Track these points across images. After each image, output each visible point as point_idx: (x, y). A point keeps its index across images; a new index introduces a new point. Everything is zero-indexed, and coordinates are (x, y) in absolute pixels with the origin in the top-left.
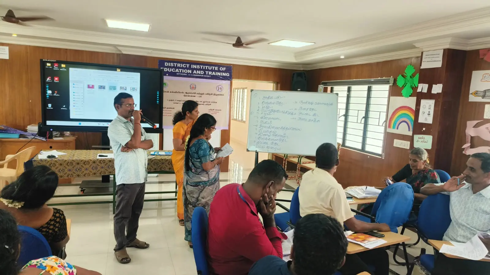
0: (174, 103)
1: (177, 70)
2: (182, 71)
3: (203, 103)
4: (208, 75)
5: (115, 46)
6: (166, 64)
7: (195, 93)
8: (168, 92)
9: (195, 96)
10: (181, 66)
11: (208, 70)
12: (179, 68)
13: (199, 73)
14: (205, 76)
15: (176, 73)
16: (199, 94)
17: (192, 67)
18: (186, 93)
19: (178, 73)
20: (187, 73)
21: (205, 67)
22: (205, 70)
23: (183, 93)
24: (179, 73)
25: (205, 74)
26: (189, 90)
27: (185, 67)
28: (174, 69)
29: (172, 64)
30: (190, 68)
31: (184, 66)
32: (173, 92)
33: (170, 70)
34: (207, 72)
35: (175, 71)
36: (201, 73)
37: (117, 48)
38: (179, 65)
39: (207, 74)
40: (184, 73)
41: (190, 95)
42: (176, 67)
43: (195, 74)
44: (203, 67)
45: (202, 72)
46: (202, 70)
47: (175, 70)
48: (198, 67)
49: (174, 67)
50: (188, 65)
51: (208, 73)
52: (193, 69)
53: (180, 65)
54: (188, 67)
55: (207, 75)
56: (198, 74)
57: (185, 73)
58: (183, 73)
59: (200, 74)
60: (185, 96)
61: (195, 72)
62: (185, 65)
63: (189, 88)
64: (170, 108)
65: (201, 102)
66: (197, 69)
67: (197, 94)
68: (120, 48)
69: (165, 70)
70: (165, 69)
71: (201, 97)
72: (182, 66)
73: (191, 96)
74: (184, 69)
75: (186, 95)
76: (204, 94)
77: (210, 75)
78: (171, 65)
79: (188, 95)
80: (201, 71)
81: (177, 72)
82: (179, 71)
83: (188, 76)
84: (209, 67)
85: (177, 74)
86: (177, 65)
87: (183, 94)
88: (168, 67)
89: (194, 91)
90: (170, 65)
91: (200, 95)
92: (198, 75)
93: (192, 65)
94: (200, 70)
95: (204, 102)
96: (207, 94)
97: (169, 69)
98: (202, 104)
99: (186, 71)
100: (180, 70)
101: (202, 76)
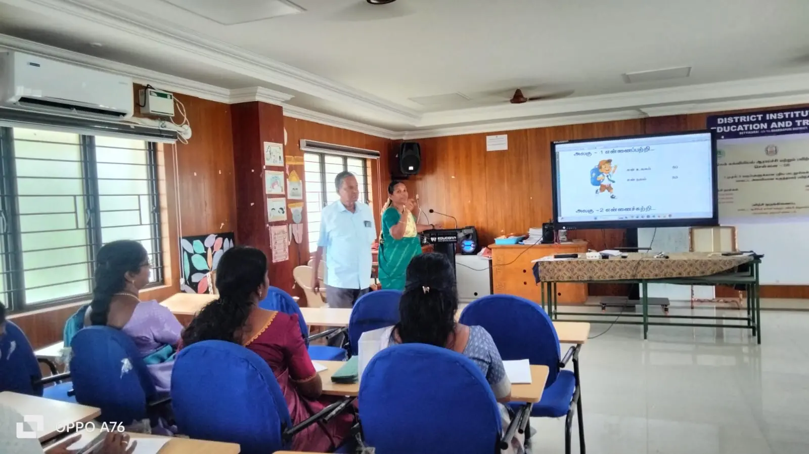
0: (737, 181)
1: (740, 128)
2: (748, 127)
3: (793, 176)
4: (801, 125)
5: (637, 108)
6: (720, 121)
7: (776, 161)
8: (726, 164)
9: (776, 166)
10: (746, 119)
11: (801, 118)
12: (743, 123)
13: (783, 126)
14: (794, 129)
15: (737, 132)
16: (785, 160)
17: (768, 118)
18: (760, 162)
19: (743, 131)
20: (760, 130)
21: (795, 115)
22: (793, 120)
23: (752, 162)
24: (745, 131)
25: (795, 125)
26: (764, 157)
27: (755, 119)
28: (735, 127)
29: (730, 120)
30: (764, 120)
31: (753, 118)
32: (734, 164)
33: (727, 129)
34: (798, 122)
35: (735, 130)
36: (787, 126)
37: (640, 111)
38: (743, 119)
39: (799, 124)
40: (753, 130)
41: (767, 164)
42: (739, 123)
43: (774, 128)
44: (789, 115)
45: (789, 124)
46: (790, 119)
47: (737, 128)
48: (781, 116)
49: (734, 123)
50: (760, 117)
51: (801, 123)
52: (770, 122)
53: (745, 117)
54: (760, 119)
55: (800, 127)
56: (781, 128)
57: (755, 130)
58: (751, 131)
59: (785, 127)
60: (756, 167)
61: (774, 125)
62: (755, 116)
63: (764, 153)
64: (730, 190)
65: (789, 174)
66: (777, 121)
67: (781, 161)
68: (644, 110)
69: (718, 131)
70: (718, 128)
71: (788, 165)
72: (748, 120)
73: (769, 166)
74: (753, 123)
75: (759, 165)
76: (794, 160)
77: (806, 125)
78: (729, 122)
79: (762, 165)
80: (787, 122)
81: (741, 131)
82: (744, 128)
83: (761, 133)
84: (802, 112)
85: (740, 133)
86: (739, 120)
87: (753, 165)
88: (723, 125)
89: (774, 158)
90: (727, 120)
91: (787, 163)
92: (781, 130)
93: (768, 115)
94: (784, 119)
95: (795, 174)
96: (801, 159)
97: (725, 128)
98: (792, 178)
99: (756, 126)
100: (746, 126)
101: (790, 129)
